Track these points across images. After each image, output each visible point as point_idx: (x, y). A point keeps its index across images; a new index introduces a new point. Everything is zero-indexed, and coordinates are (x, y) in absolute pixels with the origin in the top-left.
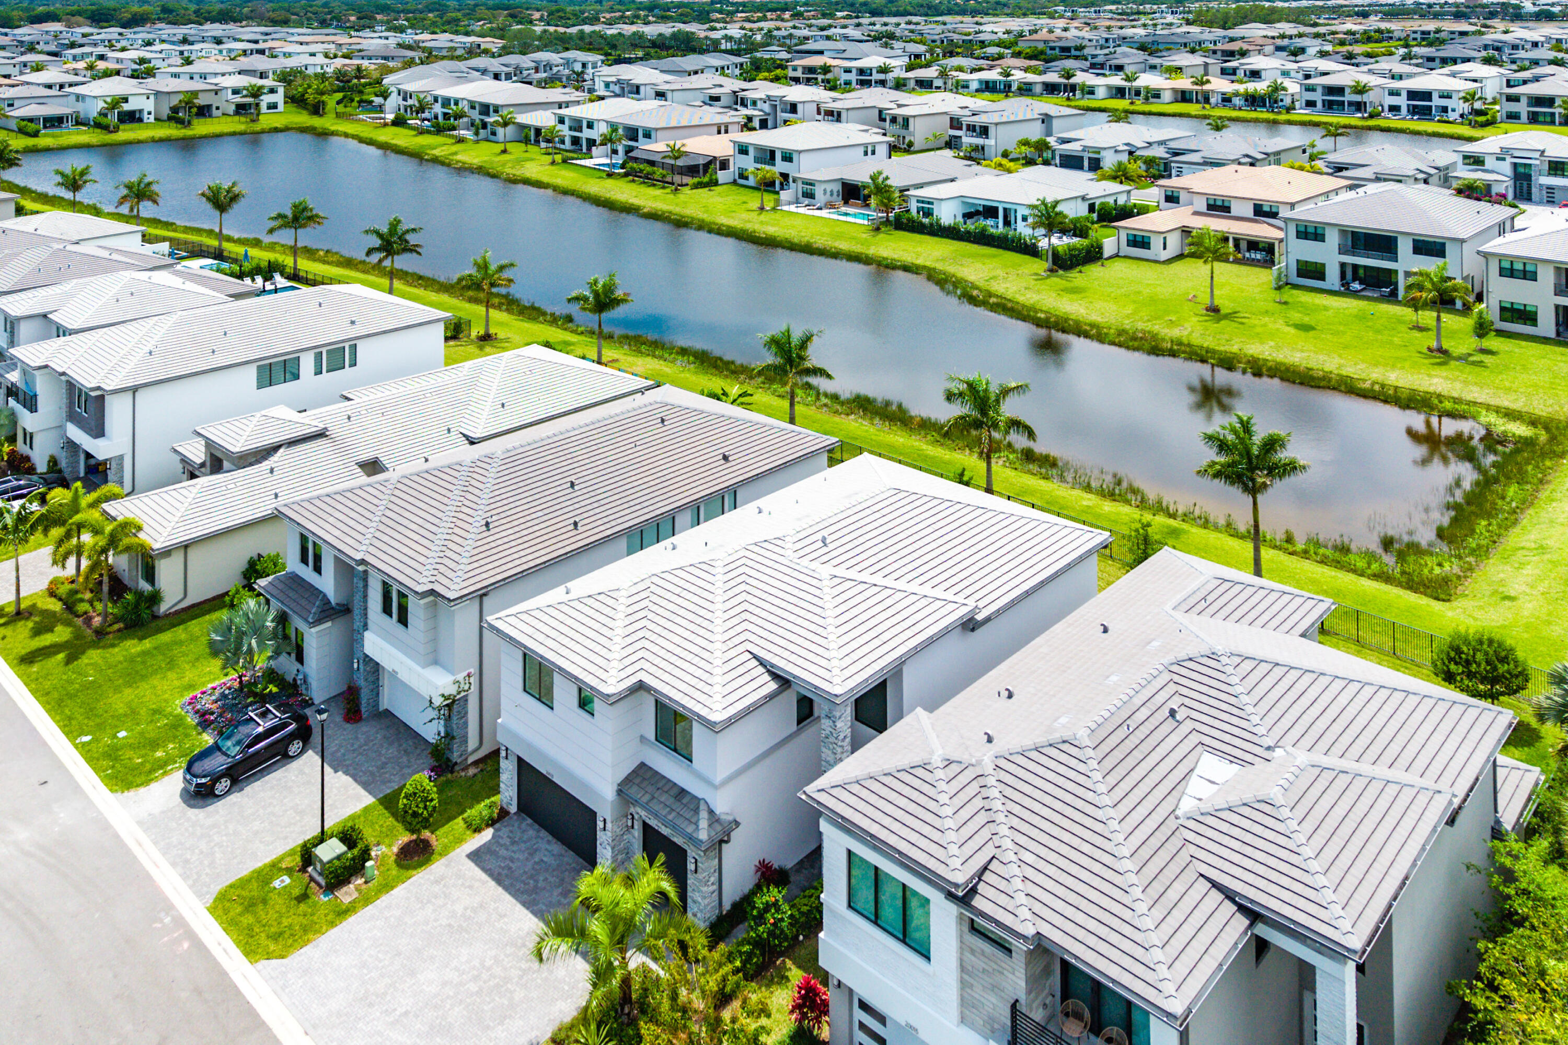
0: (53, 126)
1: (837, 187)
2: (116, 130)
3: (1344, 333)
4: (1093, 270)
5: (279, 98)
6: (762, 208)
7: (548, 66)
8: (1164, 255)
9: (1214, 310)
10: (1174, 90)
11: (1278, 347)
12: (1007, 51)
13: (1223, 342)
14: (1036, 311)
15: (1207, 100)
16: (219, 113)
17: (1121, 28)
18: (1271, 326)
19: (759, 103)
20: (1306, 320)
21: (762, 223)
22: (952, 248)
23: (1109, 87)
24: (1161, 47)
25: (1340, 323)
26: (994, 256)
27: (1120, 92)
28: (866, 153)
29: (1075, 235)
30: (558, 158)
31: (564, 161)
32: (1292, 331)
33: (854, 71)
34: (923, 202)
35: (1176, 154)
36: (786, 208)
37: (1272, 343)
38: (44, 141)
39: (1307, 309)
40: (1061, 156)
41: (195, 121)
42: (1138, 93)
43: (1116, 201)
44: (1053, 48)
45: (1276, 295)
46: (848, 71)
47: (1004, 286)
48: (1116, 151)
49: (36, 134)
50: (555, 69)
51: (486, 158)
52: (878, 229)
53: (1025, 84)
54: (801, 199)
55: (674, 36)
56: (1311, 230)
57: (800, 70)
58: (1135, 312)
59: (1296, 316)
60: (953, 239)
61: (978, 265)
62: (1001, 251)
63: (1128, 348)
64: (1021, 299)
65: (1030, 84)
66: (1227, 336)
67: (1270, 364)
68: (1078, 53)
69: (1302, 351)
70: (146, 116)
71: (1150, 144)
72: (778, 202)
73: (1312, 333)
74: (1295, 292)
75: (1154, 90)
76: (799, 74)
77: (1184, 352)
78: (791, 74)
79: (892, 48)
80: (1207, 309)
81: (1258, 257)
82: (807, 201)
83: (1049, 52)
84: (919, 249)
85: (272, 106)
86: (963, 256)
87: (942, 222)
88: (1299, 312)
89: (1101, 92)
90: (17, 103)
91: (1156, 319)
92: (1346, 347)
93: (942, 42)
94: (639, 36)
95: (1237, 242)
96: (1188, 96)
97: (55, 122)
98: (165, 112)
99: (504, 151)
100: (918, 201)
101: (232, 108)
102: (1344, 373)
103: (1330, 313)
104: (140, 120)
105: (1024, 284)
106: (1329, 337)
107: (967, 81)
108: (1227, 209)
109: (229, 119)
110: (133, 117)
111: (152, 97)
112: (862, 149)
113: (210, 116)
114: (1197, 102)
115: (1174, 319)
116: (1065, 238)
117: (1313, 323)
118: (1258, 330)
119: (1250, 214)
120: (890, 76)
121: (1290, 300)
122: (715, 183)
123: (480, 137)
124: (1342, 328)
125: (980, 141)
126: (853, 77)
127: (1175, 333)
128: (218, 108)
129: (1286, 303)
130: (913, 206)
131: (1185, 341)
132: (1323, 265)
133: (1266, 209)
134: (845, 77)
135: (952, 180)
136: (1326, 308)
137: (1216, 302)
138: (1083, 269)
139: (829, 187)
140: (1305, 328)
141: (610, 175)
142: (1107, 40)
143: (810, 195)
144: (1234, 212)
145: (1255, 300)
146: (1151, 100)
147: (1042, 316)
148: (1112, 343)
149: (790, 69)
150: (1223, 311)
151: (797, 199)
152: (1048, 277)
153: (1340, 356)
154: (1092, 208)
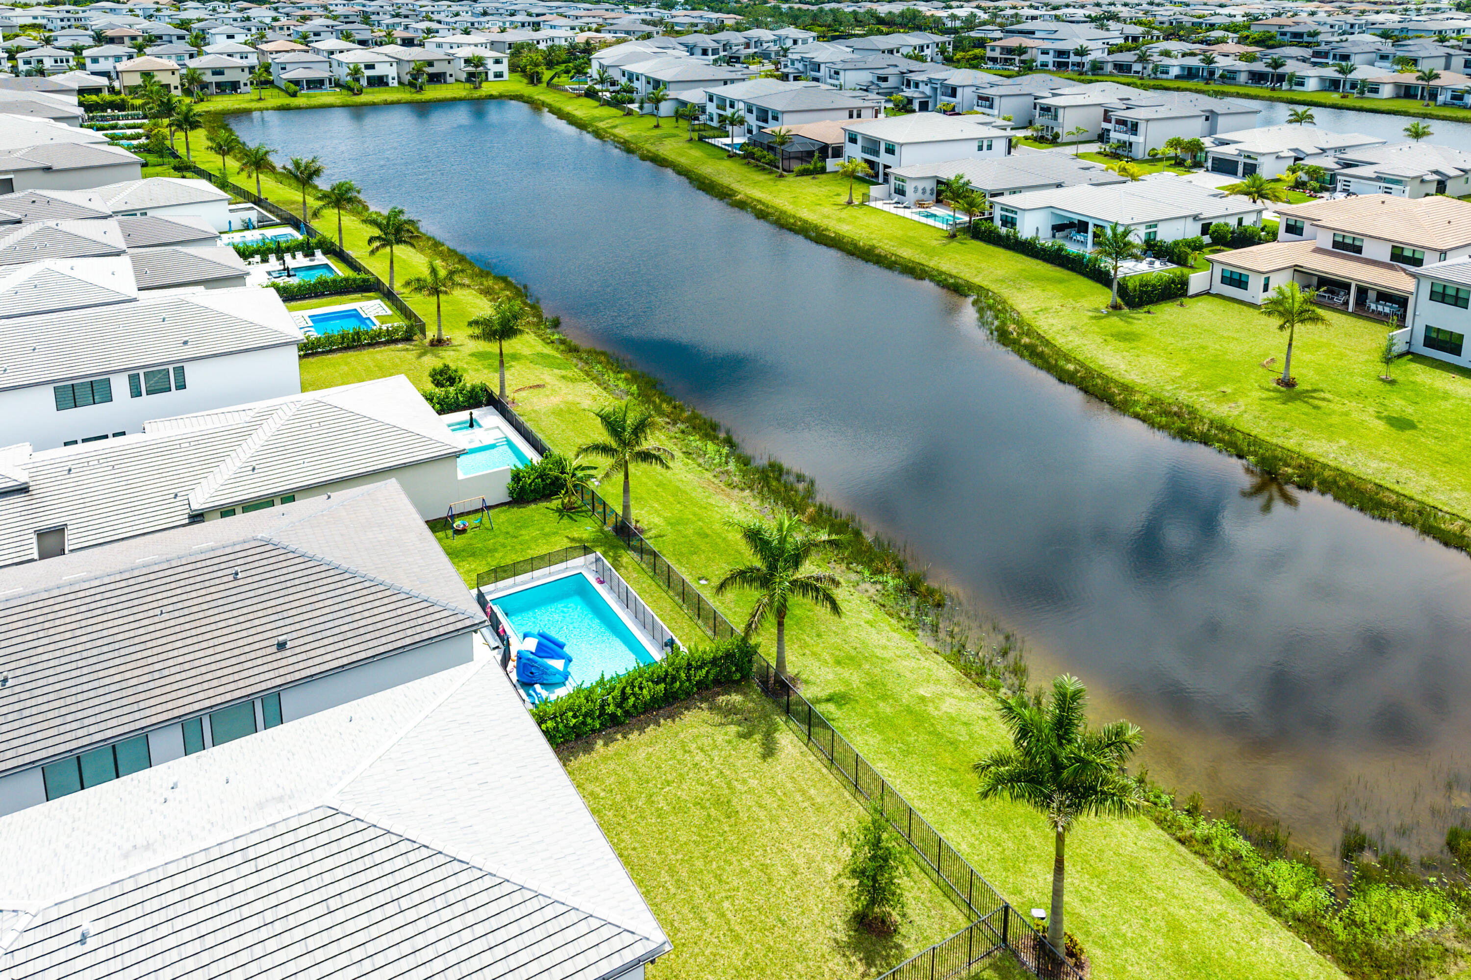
0: (316, 88)
1: (930, 185)
2: (360, 92)
3: (1454, 438)
4: (1167, 312)
5: (504, 67)
6: (850, 203)
7: (759, 42)
8: (1261, 298)
9: (1288, 383)
10: (1397, 85)
11: (1350, 449)
12: (1231, 35)
13: (1280, 431)
14: (1068, 359)
15: (1433, 96)
16: (452, 80)
17: (1378, 12)
18: (1354, 415)
19: (921, 85)
20: (1410, 412)
21: (840, 220)
22: (1020, 266)
23: (1322, 79)
24: (1410, 34)
25: (1456, 422)
26: (1061, 281)
27: (1334, 85)
28: (980, 148)
29: (1171, 261)
30: (695, 136)
31: (701, 139)
32: (1381, 426)
33: (1051, 53)
34: (1007, 210)
35: (1348, 166)
36: (872, 204)
37: (1344, 442)
38: (300, 101)
39: (1418, 394)
40: (1214, 159)
41: (427, 87)
42: (1353, 86)
43: (1240, 222)
44: (1284, 34)
45: (1382, 369)
46: (1045, 52)
47: (1051, 321)
48: (1277, 157)
49: (294, 95)
50: (765, 45)
51: (636, 133)
52: (953, 236)
53: (1229, 72)
54: (894, 195)
55: (902, 14)
56: (1451, 292)
57: (998, 50)
58: (1186, 375)
59: (1397, 404)
60: (1027, 255)
61: (1037, 291)
62: (1072, 275)
63: (1152, 425)
64: (1060, 341)
65: (1235, 72)
66: (1287, 425)
67: (1327, 473)
68: (1310, 39)
69: (1382, 460)
70: (390, 81)
71: (1324, 150)
72: (866, 197)
73: (1409, 433)
74: (1414, 366)
75: (1372, 83)
76: (997, 54)
77: (1219, 441)
78: (989, 54)
79: (1108, 30)
80: (1279, 382)
81: (1387, 310)
82: (897, 197)
83: (1279, 37)
84: (984, 265)
85: (499, 75)
86: (1027, 278)
87: (1019, 235)
88: (1405, 398)
89: (1312, 84)
90: (288, 67)
91: (1207, 388)
92: (1448, 461)
93: (1171, 23)
94: (872, 14)
95: (1362, 292)
96: (1412, 92)
97: (316, 84)
98: (407, 78)
99: (657, 126)
100: (1002, 209)
101: (464, 76)
102: (1430, 501)
103: (1448, 405)
104: (387, 84)
105: (1071, 323)
106: (1430, 442)
107: (1168, 66)
108: (1359, 250)
109: (461, 85)
110: (380, 82)
111: (395, 65)
112: (976, 144)
113: (445, 82)
114: (1422, 97)
115: (1229, 391)
116: (1157, 264)
117: (1415, 419)
118: (1335, 419)
119: (1386, 258)
120: (1087, 59)
121: (1401, 379)
122: (823, 171)
123: (645, 111)
124: (1454, 431)
125: (1125, 137)
126: (1050, 59)
127: (1221, 411)
128: (451, 75)
129: (1392, 382)
130: (997, 213)
131: (1229, 423)
132: (1461, 337)
133: (1408, 253)
134: (1041, 58)
135: (1059, 186)
136: (1446, 396)
137: (1293, 373)
138: (1153, 308)
139: (921, 185)
140: (1401, 424)
141: (731, 156)
142: (1352, 26)
143: (901, 192)
144: (1365, 254)
145: (1351, 374)
146: (1367, 94)
147: (1071, 367)
148: (1137, 416)
149: (988, 49)
150: (1301, 386)
151: (890, 195)
152: (1108, 315)
153: (1433, 475)
154: (1205, 229)
